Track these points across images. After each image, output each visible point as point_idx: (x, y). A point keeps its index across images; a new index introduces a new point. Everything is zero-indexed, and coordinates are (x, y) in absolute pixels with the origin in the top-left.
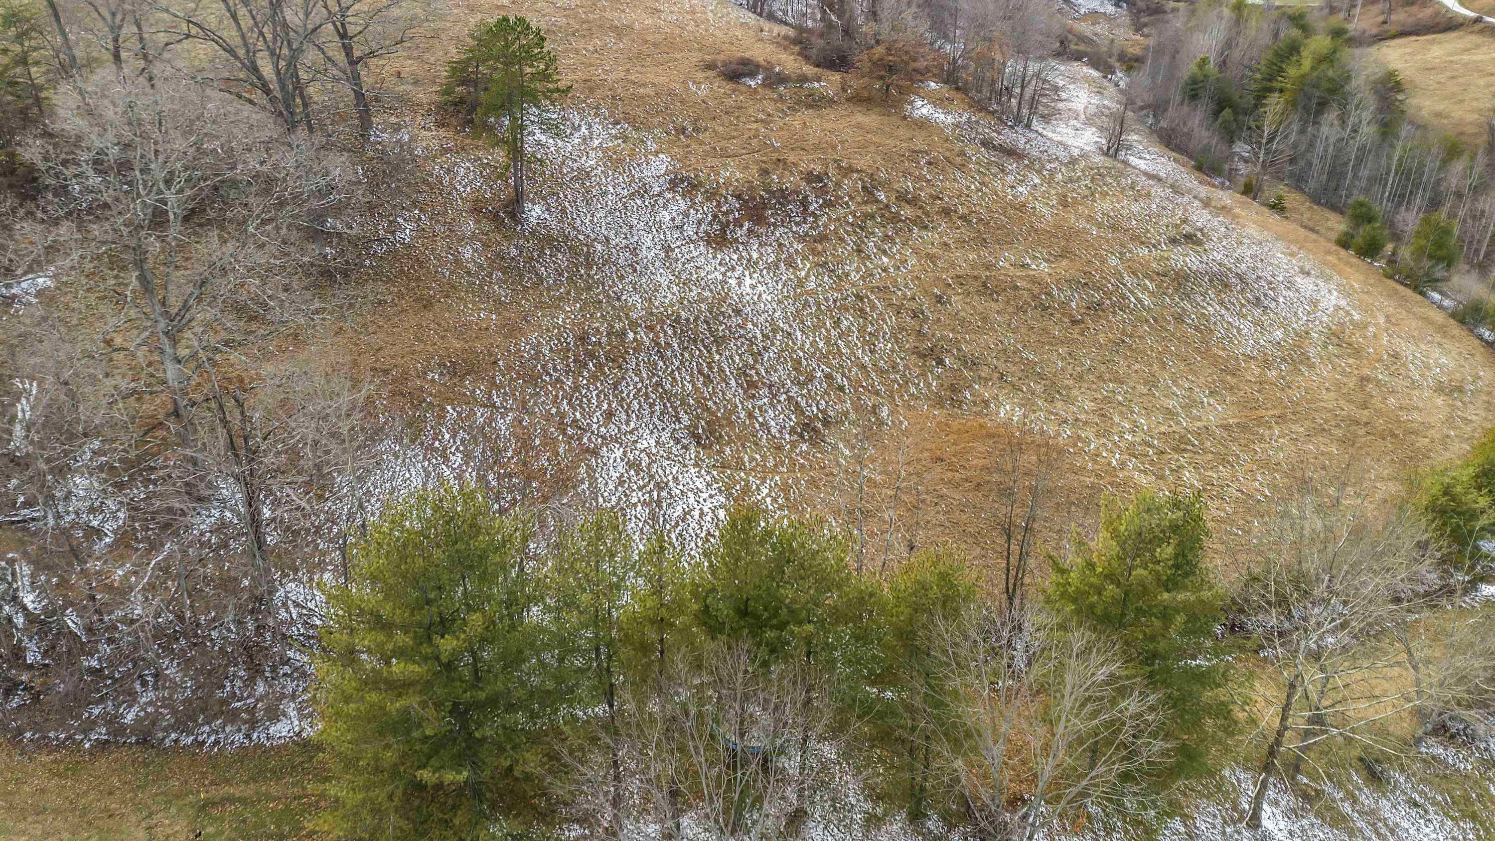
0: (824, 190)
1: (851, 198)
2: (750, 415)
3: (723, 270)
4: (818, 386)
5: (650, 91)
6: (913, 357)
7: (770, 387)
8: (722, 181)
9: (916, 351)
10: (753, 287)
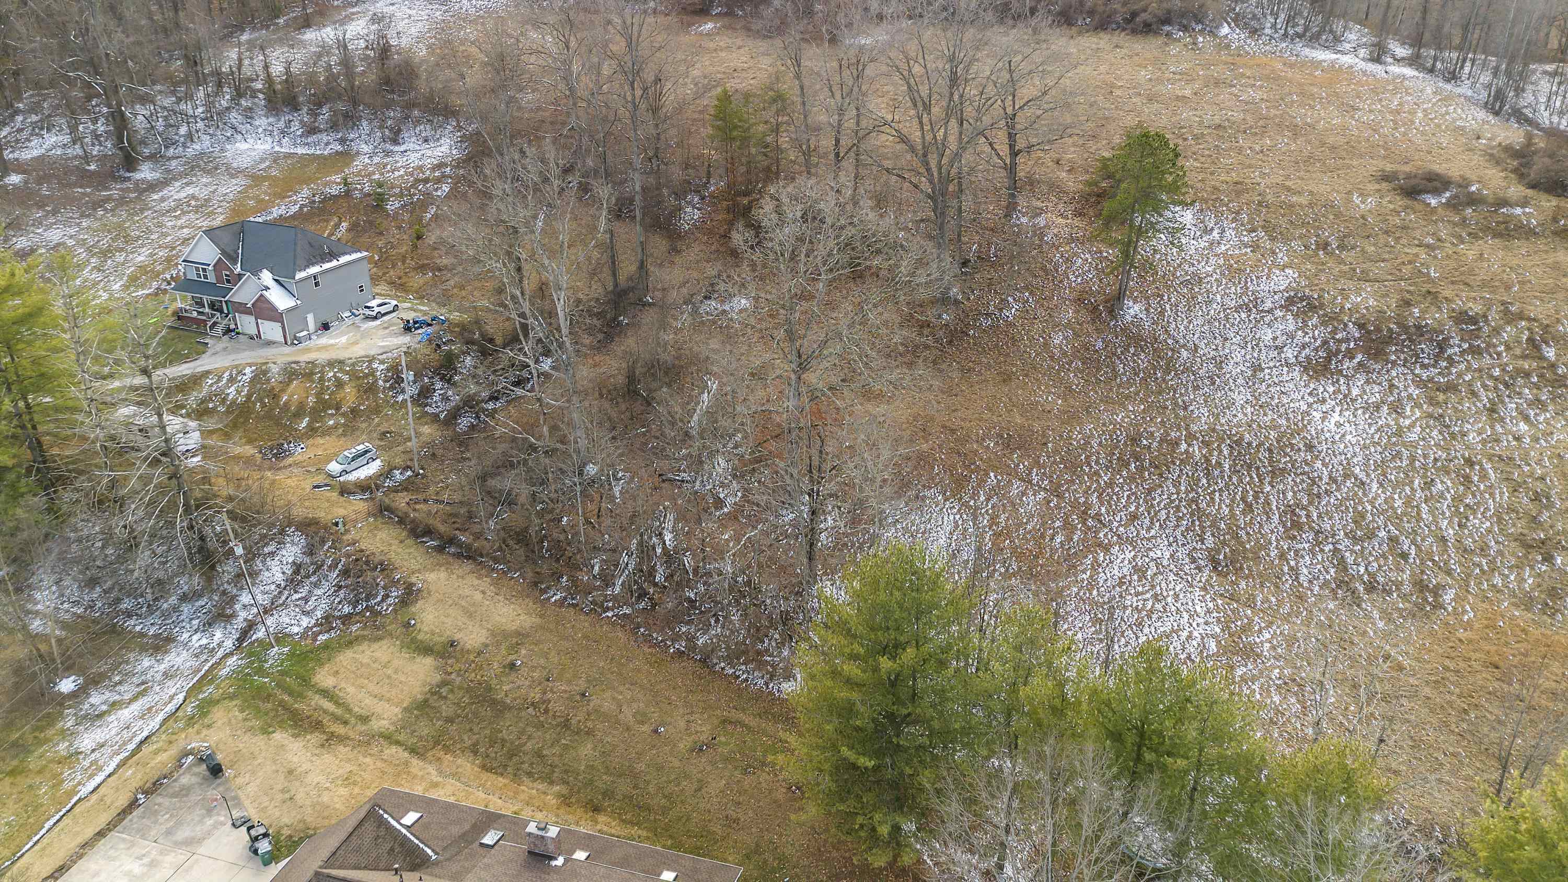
0: (1475, 334)
1: (1508, 348)
2: (1282, 556)
3: (1311, 400)
4: (1376, 547)
5: (1303, 200)
6: (1513, 544)
7: (1318, 533)
8: (1348, 306)
9: (1521, 540)
10: (1339, 425)
